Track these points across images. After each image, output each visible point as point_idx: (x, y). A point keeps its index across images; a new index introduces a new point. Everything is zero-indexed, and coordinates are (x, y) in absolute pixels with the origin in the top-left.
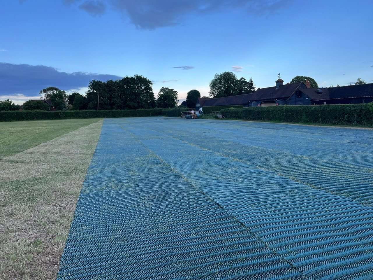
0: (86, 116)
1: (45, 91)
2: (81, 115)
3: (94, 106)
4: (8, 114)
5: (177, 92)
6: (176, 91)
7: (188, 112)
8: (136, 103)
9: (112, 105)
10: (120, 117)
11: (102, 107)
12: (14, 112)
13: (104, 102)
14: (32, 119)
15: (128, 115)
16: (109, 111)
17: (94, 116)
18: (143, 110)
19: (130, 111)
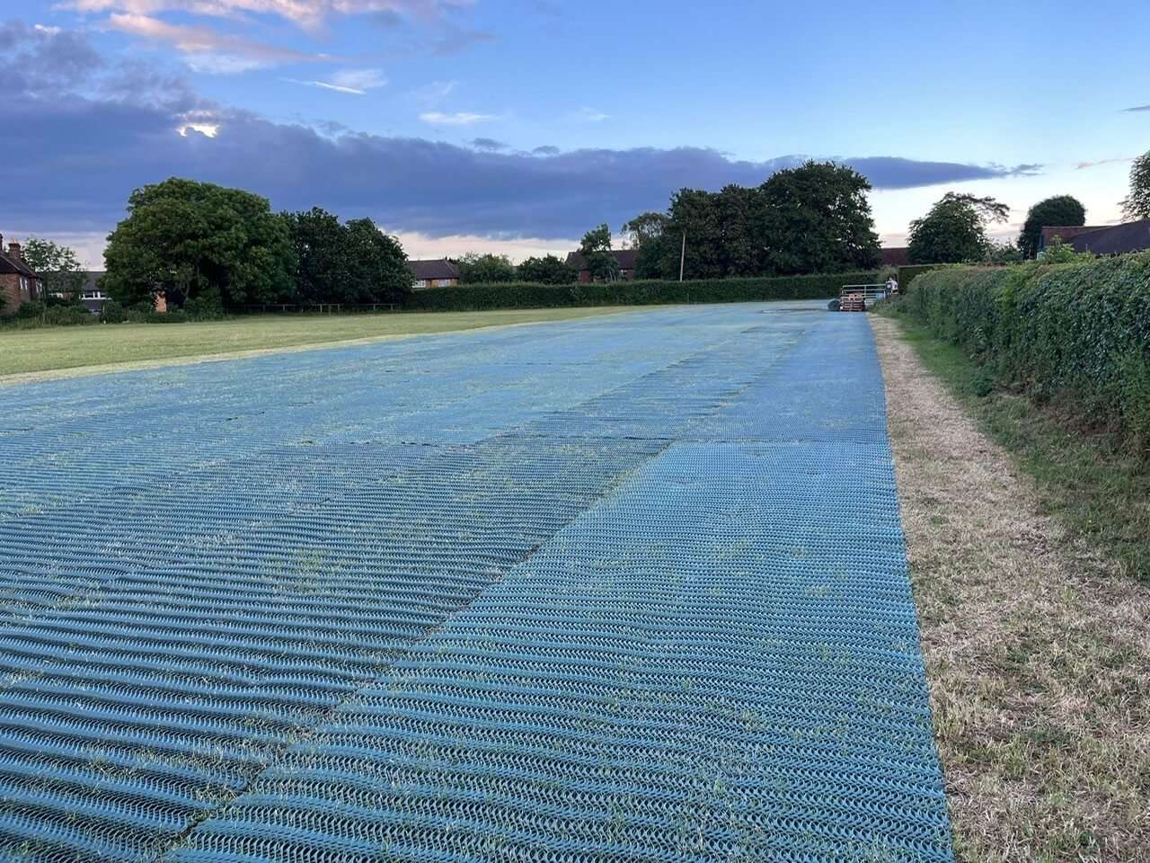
0: (642, 297)
1: (634, 226)
2: (628, 296)
3: (672, 268)
4: (456, 292)
5: (1008, 209)
6: (1002, 203)
7: (868, 288)
8: (796, 254)
9: (725, 263)
10: (739, 302)
11: (694, 270)
12: (470, 288)
13: (700, 254)
14: (510, 306)
15: (763, 295)
16: (708, 283)
17: (663, 297)
18: (817, 277)
19: (772, 282)
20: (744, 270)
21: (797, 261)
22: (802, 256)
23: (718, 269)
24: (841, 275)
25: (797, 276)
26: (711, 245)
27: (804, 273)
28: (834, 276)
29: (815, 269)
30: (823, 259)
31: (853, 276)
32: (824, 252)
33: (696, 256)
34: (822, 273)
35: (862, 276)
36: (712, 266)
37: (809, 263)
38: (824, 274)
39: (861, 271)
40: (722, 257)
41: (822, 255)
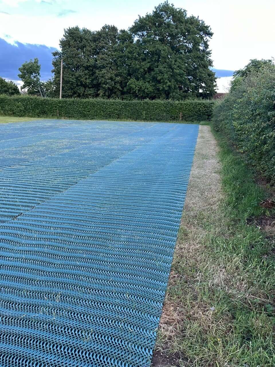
15: (118, 115)
16: (73, 102)
17: (37, 111)
18: (162, 102)
19: (126, 105)
20: (111, 93)
21: (149, 87)
22: (154, 83)
23: (91, 91)
24: (183, 102)
25: (147, 100)
26: (86, 72)
27: (153, 98)
28: (177, 102)
29: (164, 95)
30: (169, 86)
31: (192, 103)
32: (170, 82)
33: (73, 79)
34: (168, 98)
35: (199, 104)
36: (87, 89)
37: (158, 90)
38: (170, 100)
39: (199, 100)
40: (95, 82)
41: (169, 83)
